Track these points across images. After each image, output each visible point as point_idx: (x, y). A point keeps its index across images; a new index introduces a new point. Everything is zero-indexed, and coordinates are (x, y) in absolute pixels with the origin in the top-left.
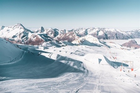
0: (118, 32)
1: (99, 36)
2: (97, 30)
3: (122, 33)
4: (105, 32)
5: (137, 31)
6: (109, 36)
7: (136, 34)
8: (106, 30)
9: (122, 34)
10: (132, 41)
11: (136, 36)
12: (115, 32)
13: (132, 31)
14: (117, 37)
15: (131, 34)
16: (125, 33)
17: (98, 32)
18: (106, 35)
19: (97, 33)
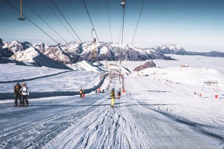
0: (131, 49)
1: (101, 54)
2: (98, 45)
3: (137, 50)
4: (111, 48)
5: (160, 49)
6: (116, 54)
7: (158, 53)
8: (113, 45)
9: (138, 52)
10: (149, 62)
11: (156, 56)
12: (127, 48)
13: (153, 49)
14: (129, 57)
15: (151, 52)
16: (142, 51)
17: (99, 48)
18: (112, 54)
19: (97, 50)
